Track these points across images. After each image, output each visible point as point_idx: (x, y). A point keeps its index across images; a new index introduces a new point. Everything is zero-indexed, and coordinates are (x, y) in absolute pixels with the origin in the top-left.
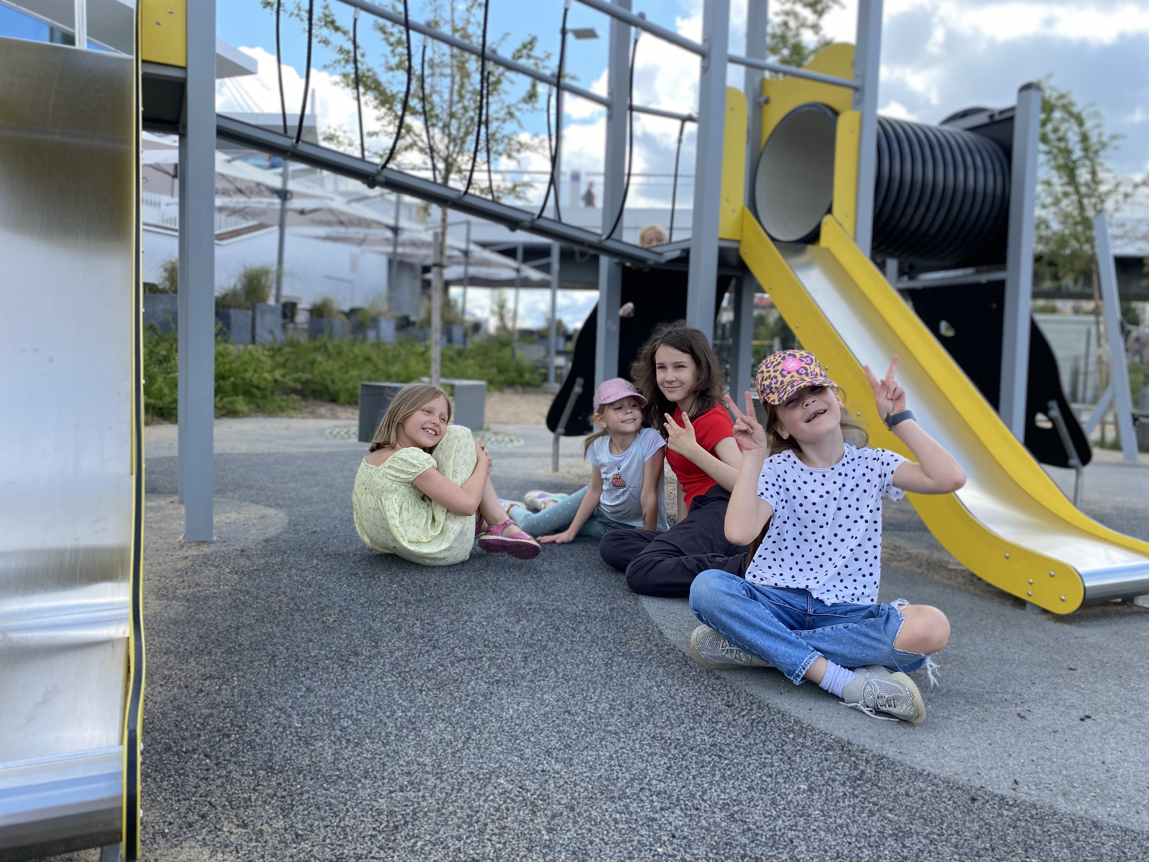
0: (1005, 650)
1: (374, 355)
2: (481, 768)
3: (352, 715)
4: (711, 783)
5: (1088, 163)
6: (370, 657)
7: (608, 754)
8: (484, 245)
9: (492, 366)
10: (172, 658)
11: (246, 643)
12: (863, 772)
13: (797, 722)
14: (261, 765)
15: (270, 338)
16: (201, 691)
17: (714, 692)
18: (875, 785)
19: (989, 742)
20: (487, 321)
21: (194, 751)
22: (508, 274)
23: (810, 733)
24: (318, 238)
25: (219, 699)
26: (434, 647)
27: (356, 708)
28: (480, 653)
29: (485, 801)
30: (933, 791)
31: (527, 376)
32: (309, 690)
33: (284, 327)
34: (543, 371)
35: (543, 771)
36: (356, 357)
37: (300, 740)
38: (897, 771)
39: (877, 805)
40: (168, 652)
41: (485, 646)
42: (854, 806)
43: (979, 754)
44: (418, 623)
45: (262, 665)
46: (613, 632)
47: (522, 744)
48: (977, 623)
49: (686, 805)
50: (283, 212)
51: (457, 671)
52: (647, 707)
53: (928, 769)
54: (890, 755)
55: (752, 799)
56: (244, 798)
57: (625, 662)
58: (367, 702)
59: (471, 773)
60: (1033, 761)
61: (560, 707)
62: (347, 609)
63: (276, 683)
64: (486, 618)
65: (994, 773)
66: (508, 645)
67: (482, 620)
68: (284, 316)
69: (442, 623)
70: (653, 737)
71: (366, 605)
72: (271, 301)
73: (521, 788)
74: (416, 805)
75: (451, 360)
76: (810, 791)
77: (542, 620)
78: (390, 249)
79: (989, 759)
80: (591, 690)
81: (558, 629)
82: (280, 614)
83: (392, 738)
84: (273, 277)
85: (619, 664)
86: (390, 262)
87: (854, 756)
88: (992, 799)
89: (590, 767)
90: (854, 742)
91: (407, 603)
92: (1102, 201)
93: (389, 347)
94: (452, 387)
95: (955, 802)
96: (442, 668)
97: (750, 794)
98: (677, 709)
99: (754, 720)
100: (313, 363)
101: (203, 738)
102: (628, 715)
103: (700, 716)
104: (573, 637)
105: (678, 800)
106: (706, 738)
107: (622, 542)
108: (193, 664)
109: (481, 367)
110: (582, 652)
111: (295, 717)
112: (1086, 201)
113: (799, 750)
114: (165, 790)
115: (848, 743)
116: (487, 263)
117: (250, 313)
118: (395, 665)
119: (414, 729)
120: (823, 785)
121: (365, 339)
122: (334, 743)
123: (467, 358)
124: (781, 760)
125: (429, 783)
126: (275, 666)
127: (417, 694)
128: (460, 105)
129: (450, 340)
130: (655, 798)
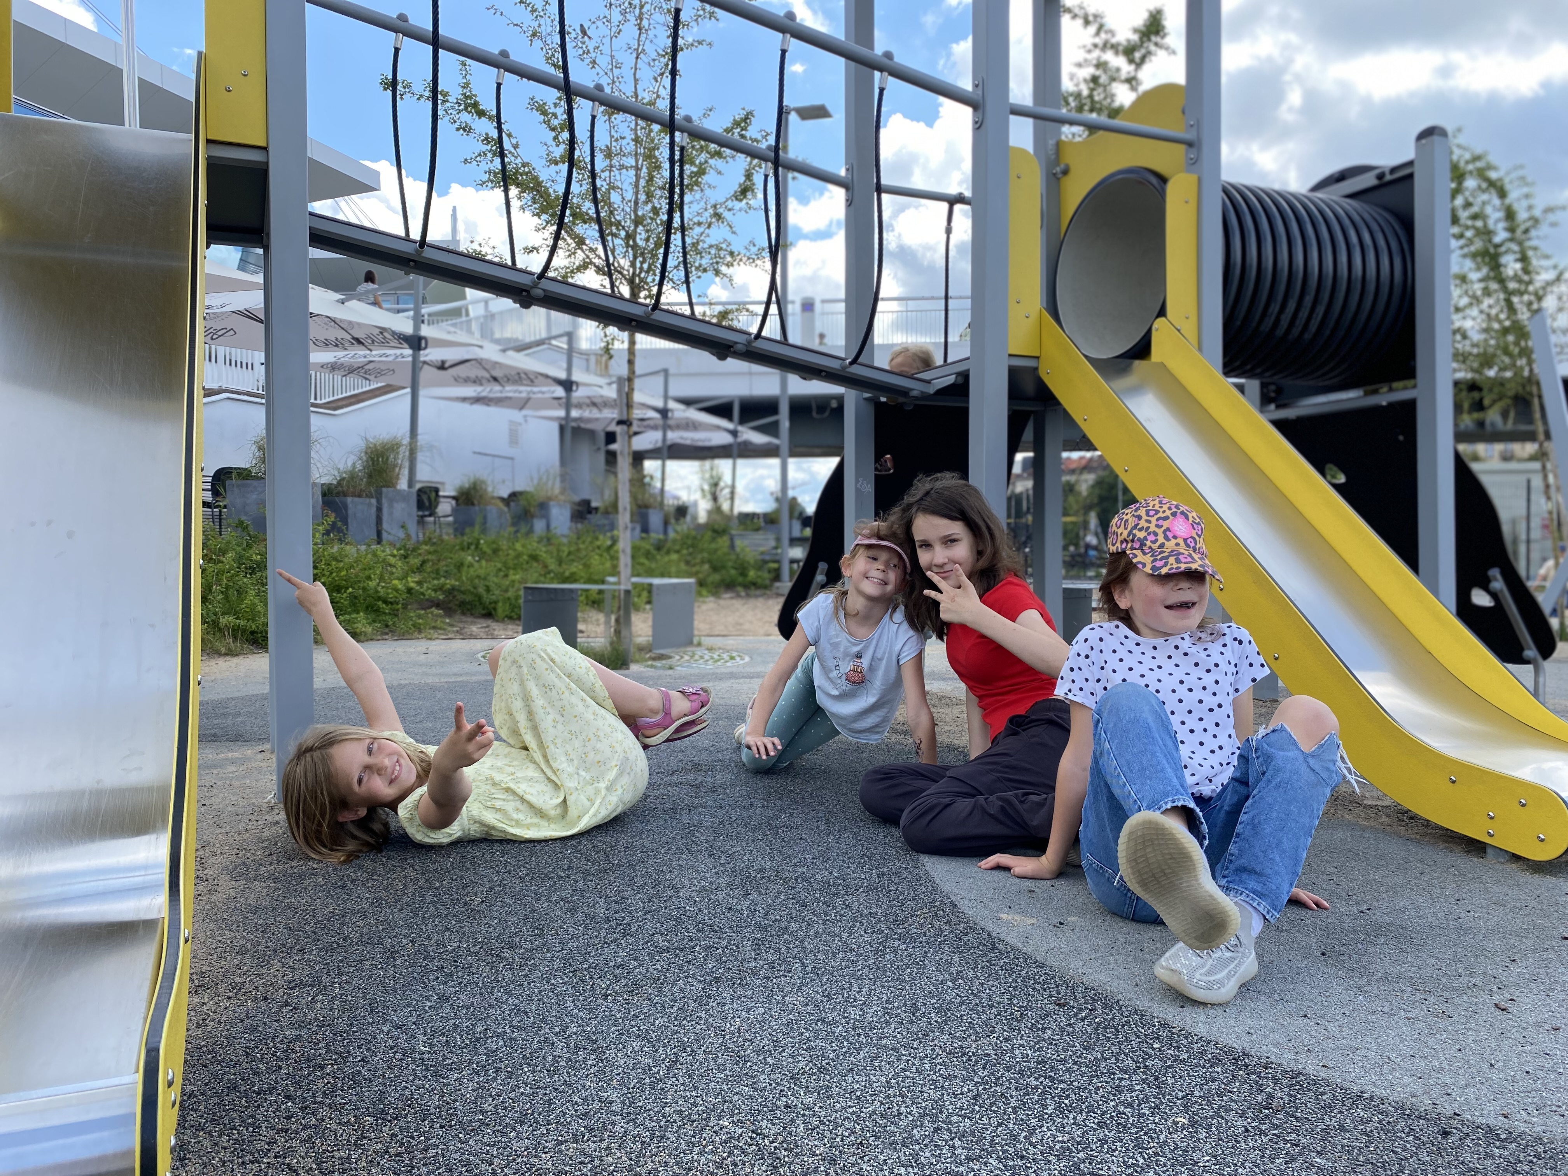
0: (1463, 915)
1: (542, 551)
2: (695, 1105)
3: (505, 1032)
4: (1041, 1119)
5: (1515, 247)
6: (532, 950)
7: (883, 1079)
8: (688, 402)
9: (703, 562)
10: (247, 959)
11: (355, 936)
12: (1270, 1096)
13: (1164, 1025)
14: (367, 1109)
15: (401, 534)
16: (286, 1004)
17: (1037, 986)
18: (1292, 1116)
19: (1458, 1047)
20: (695, 504)
21: (271, 1090)
22: (722, 439)
23: (1184, 1041)
24: (464, 399)
25: (311, 1015)
26: (625, 935)
27: (510, 1022)
28: (691, 940)
29: (700, 1154)
30: (1380, 1122)
31: (752, 574)
32: (443, 999)
33: (421, 521)
34: (775, 565)
35: (787, 1106)
36: (518, 556)
37: (427, 1070)
38: (1322, 1094)
39: (1297, 1145)
40: (242, 951)
41: (699, 930)
42: (1262, 1148)
43: (1445, 1065)
44: (601, 902)
45: (376, 966)
46: (884, 905)
47: (755, 1067)
48: (1416, 878)
49: (1004, 1152)
50: (416, 367)
51: (659, 967)
52: (939, 1011)
53: (1370, 1088)
54: (1310, 1070)
55: (1104, 1141)
56: (340, 1158)
57: (903, 947)
58: (526, 1013)
59: (680, 1112)
60: (1528, 1072)
61: (810, 1014)
62: (500, 886)
63: (395, 990)
64: (699, 892)
65: (1471, 1092)
66: (731, 928)
67: (694, 894)
68: (420, 505)
69: (636, 901)
70: (950, 1053)
71: (528, 878)
72: (403, 485)
73: (753, 1132)
74: (597, 1162)
75: (648, 555)
76: (1192, 1126)
77: (780, 893)
78: (562, 413)
79: (1461, 1072)
80: (855, 988)
81: (804, 905)
82: (404, 894)
83: (563, 1063)
84: (404, 452)
85: (895, 951)
86: (562, 429)
87: (1255, 1073)
88: (1474, 1132)
89: (858, 1098)
90: (1252, 1053)
91: (586, 874)
92: (1540, 299)
93: (565, 540)
94: (650, 588)
95: (1416, 1138)
96: (636, 963)
97: (1101, 1133)
98: (984, 1012)
99: (1099, 1024)
100: (460, 566)
101: (284, 1071)
102: (912, 1022)
103: (1019, 1021)
104: (826, 914)
105: (992, 1144)
106: (1029, 1052)
107: (890, 782)
108: (277, 965)
109: (687, 563)
110: (840, 936)
111: (421, 1037)
112: (1515, 299)
113: (1171, 1067)
114: (225, 1148)
115: (1244, 1054)
116: (693, 426)
117: (374, 501)
118: (567, 961)
119: (594, 1050)
120: (1212, 1117)
121: (531, 531)
122: (477, 1074)
123: (668, 552)
124: (1144, 1081)
125: (617, 1128)
126: (395, 966)
127: (600, 1001)
128: (649, 207)
129: (645, 529)
130: (957, 1143)
